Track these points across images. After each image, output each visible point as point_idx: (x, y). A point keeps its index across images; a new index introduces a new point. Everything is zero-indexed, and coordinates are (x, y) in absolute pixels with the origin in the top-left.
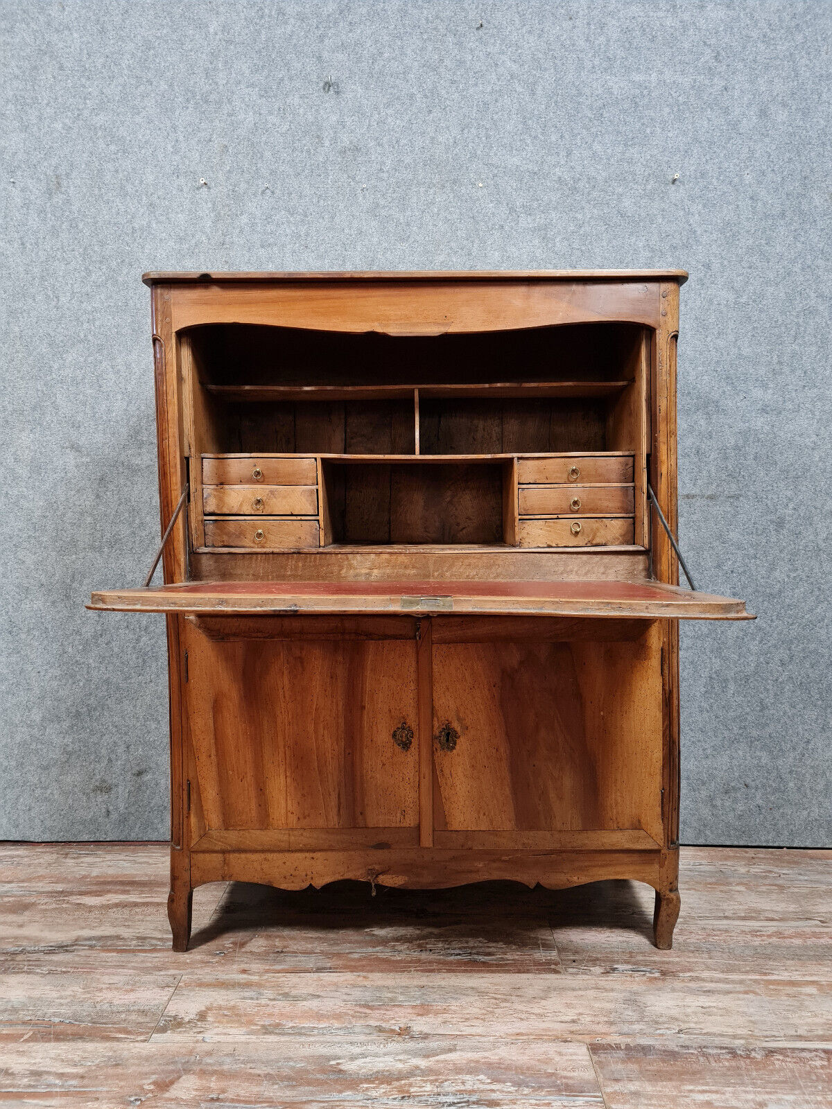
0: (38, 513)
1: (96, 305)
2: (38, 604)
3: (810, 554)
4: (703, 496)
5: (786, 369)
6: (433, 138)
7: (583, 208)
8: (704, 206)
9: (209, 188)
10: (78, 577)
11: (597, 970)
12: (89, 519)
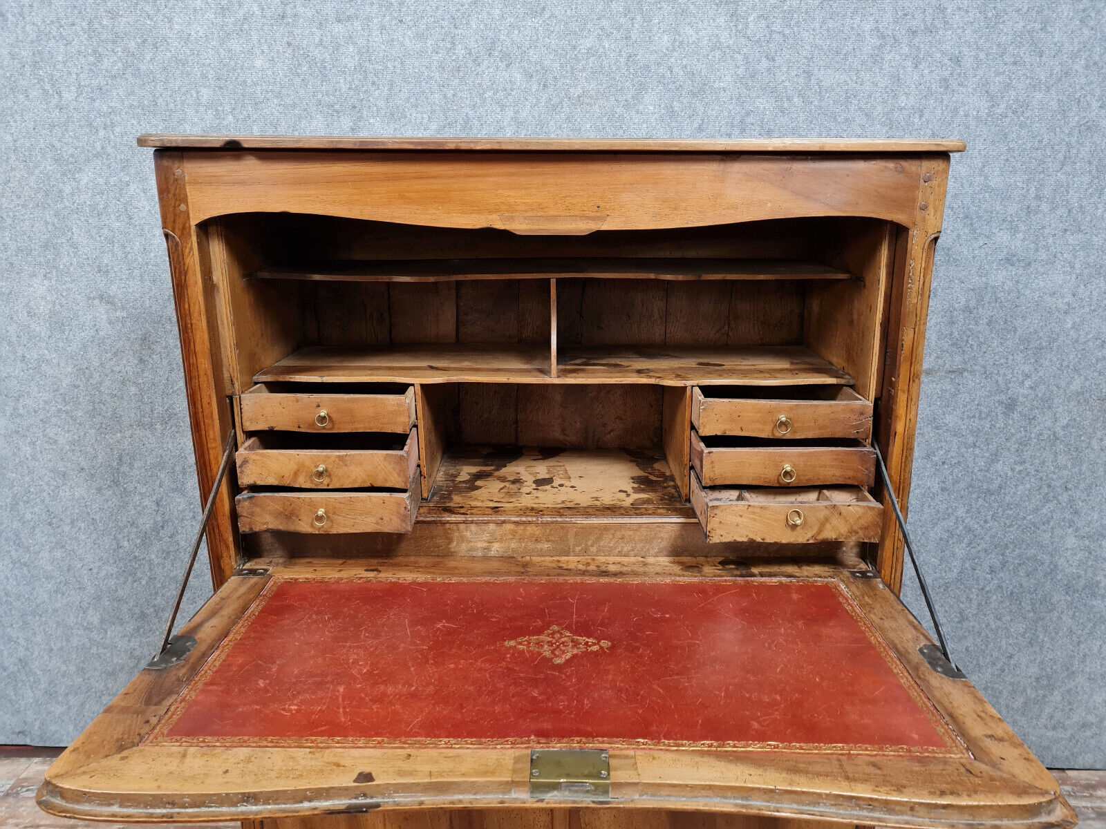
0: (66, 382)
2: (79, 492)
3: (1043, 444)
5: (1045, 207)
10: (126, 459)
12: (133, 389)
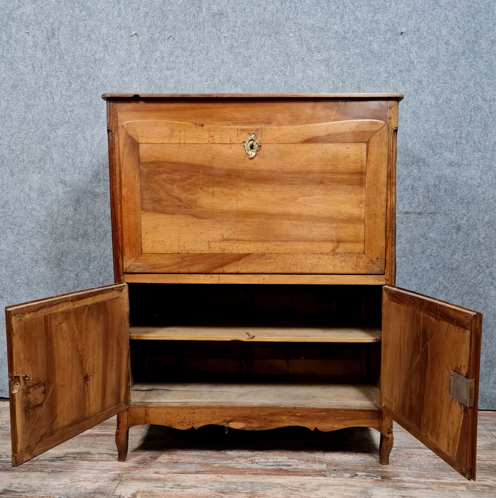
0: (42, 219)
1: (74, 102)
2: (42, 269)
3: (475, 246)
4: (415, 213)
5: (464, 141)
6: (264, 8)
7: (349, 48)
8: (419, 48)
9: (138, 36)
10: (65, 254)
11: (348, 475)
12: (71, 222)
